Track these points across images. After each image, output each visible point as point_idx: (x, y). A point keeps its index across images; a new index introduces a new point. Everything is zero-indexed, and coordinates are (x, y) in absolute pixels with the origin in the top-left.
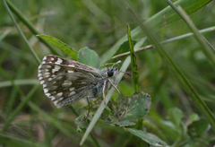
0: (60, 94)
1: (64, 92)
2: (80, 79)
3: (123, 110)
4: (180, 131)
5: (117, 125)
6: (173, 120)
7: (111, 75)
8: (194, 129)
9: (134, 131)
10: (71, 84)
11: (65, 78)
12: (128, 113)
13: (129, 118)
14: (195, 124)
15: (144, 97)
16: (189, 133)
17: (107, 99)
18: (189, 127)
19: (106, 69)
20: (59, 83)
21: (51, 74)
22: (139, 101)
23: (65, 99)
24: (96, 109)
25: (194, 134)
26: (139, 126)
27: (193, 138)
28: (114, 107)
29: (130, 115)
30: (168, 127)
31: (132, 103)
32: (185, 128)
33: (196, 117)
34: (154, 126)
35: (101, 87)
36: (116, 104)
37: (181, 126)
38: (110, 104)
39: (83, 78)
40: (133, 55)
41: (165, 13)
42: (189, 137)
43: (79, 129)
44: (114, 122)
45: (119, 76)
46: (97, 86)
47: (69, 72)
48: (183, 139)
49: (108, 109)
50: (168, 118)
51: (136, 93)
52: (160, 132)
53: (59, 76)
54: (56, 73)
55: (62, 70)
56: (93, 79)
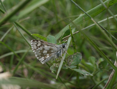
1: (44, 56)
2: (51, 49)
3: (70, 61)
4: (95, 67)
6: (91, 62)
7: (64, 47)
8: (101, 65)
9: (76, 70)
11: (44, 49)
12: (72, 62)
13: (73, 64)
14: (102, 63)
15: (79, 54)
16: (99, 67)
18: (99, 65)
19: (61, 45)
20: (41, 52)
21: (37, 47)
22: (77, 56)
23: (45, 59)
25: (102, 67)
27: (101, 69)
29: (73, 63)
30: (89, 65)
31: (74, 58)
32: (98, 65)
33: (102, 60)
34: (83, 66)
37: (95, 65)
39: (52, 49)
40: (72, 37)
42: (99, 69)
43: (52, 72)
44: (67, 67)
45: (67, 47)
46: (58, 52)
47: (45, 46)
48: (97, 70)
50: (89, 61)
51: (75, 53)
52: (86, 68)
53: (41, 48)
54: (39, 47)
55: (42, 45)
56: (56, 49)
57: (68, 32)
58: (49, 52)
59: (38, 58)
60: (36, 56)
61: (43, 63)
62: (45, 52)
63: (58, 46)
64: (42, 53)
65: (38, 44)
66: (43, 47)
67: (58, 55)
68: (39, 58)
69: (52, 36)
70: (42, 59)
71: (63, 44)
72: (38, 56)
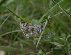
0: (28, 34)
1: (29, 33)
2: (33, 28)
3: (47, 36)
4: (65, 41)
5: (46, 41)
8: (69, 39)
10: (30, 30)
11: (28, 28)
13: (49, 39)
14: (69, 38)
15: (53, 32)
16: (68, 41)
17: (42, 34)
18: (68, 39)
19: (40, 25)
21: (24, 27)
23: (29, 35)
24: (39, 37)
25: (70, 41)
26: (53, 41)
28: (44, 36)
29: (49, 37)
31: (50, 34)
32: (67, 39)
33: (69, 36)
34: (57, 40)
35: (40, 30)
36: (45, 35)
37: (65, 39)
38: (43, 35)
39: (34, 28)
40: (48, 20)
41: (56, 6)
42: (68, 42)
43: (35, 44)
44: (45, 40)
46: (38, 30)
47: (29, 26)
48: (67, 43)
49: (43, 37)
50: (61, 37)
51: (50, 31)
53: (27, 28)
54: (25, 27)
55: (27, 25)
56: (37, 28)
58: (32, 30)
59: (24, 34)
60: (23, 33)
61: (28, 38)
62: (29, 30)
63: (38, 26)
64: (27, 31)
65: (24, 25)
66: (28, 27)
67: (38, 32)
68: (26, 34)
69: (35, 20)
70: (28, 35)
72: (25, 33)
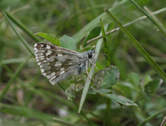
0: (54, 74)
2: (68, 60)
3: (98, 81)
8: (149, 88)
11: (56, 60)
13: (104, 86)
15: (114, 69)
16: (146, 91)
17: (90, 76)
18: (146, 87)
19: (86, 52)
20: (52, 64)
21: (46, 57)
22: (110, 73)
23: (57, 77)
25: (150, 91)
27: (148, 94)
29: (104, 83)
31: (105, 74)
32: (143, 87)
39: (70, 60)
40: (105, 40)
43: (69, 98)
44: (95, 91)
45: (95, 56)
46: (81, 66)
47: (59, 55)
48: (141, 95)
51: (107, 67)
54: (49, 56)
56: (77, 60)
57: (96, 32)
58: (65, 65)
59: (44, 74)
60: (42, 71)
62: (58, 64)
64: (53, 67)
65: (46, 52)
66: (55, 57)
68: (48, 75)
69: (70, 37)
71: (90, 51)
